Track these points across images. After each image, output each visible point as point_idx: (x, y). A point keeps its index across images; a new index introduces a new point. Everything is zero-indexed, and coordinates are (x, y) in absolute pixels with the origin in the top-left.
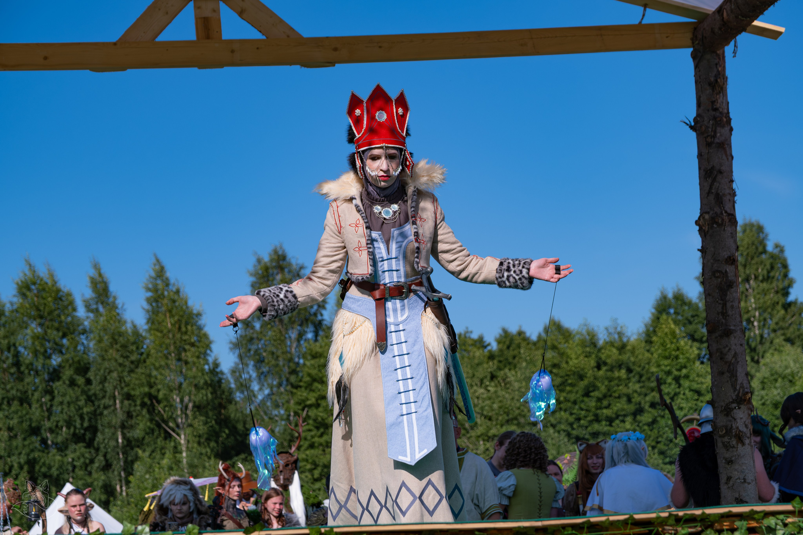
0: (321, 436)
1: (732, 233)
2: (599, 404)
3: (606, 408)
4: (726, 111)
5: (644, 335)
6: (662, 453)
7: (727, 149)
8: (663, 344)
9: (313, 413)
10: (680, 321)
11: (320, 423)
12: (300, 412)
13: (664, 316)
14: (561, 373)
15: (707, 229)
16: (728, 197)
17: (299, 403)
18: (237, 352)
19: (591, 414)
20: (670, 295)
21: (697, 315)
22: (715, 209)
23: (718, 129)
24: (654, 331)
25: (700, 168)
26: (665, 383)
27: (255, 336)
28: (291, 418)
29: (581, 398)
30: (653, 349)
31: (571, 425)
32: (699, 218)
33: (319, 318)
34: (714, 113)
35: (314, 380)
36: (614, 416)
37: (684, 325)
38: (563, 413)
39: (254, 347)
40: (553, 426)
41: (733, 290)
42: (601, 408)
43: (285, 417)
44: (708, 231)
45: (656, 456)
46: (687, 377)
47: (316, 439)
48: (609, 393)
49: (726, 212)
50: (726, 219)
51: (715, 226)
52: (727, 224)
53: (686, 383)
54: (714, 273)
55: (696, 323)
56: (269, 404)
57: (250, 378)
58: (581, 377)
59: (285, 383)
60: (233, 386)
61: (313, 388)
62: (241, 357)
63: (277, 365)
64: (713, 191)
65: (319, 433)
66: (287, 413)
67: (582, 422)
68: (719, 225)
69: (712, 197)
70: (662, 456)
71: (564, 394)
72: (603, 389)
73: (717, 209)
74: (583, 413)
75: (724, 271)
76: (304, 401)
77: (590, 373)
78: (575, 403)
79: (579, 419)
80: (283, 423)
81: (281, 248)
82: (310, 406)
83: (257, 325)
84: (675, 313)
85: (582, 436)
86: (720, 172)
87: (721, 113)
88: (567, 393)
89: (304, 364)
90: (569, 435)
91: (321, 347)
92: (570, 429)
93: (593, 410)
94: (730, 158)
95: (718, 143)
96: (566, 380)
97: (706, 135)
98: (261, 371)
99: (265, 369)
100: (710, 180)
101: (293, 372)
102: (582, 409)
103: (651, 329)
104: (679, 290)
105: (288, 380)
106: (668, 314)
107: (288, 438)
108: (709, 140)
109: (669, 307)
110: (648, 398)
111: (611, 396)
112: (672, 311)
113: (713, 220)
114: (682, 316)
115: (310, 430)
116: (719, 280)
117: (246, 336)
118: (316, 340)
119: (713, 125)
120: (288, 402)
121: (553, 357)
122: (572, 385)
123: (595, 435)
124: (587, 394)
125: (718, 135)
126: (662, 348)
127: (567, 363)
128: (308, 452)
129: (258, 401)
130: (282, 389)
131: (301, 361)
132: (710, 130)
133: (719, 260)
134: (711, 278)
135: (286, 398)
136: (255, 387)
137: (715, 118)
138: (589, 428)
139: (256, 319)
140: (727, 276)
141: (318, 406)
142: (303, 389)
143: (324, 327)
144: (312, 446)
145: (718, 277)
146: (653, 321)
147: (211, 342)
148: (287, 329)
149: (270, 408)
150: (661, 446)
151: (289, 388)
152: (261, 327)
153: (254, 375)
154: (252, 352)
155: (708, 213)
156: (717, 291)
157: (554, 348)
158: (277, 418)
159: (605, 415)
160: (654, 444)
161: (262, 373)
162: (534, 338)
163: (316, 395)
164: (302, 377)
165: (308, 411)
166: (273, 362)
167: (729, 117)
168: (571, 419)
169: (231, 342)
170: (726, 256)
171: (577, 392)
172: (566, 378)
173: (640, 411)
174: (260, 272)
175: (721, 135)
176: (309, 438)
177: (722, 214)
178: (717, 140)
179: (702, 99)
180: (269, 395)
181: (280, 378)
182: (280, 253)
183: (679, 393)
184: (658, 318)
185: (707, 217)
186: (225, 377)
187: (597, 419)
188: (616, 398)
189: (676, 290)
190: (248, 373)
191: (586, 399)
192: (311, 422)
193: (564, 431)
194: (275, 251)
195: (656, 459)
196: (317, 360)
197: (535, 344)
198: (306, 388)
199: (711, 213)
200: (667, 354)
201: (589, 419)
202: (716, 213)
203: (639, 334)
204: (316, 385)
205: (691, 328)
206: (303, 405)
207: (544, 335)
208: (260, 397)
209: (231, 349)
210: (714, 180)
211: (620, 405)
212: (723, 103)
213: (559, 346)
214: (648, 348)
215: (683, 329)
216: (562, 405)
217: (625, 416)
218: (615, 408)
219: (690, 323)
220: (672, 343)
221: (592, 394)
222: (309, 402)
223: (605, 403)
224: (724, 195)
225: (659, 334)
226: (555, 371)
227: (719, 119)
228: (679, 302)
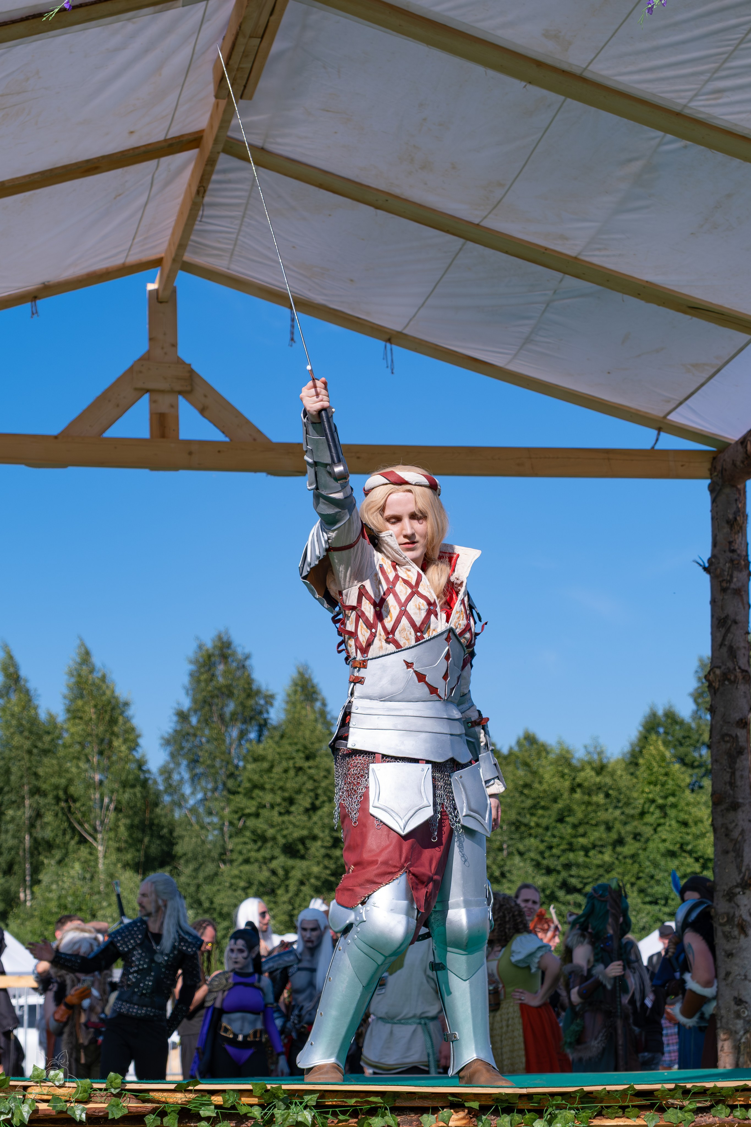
0: (259, 850)
1: (745, 692)
2: (574, 832)
3: (583, 835)
4: (744, 553)
5: (628, 756)
6: (641, 891)
7: (744, 596)
8: (650, 768)
9: (251, 823)
10: (670, 742)
11: (258, 835)
12: (236, 822)
13: (654, 737)
14: (534, 794)
15: (717, 686)
16: (743, 651)
17: (236, 812)
18: (169, 749)
19: (565, 842)
20: (660, 712)
21: (689, 737)
22: (728, 664)
23: (735, 574)
24: (641, 752)
25: (712, 616)
26: (648, 812)
27: (191, 731)
28: (225, 829)
29: (554, 824)
30: (638, 773)
31: (542, 853)
32: (709, 673)
33: (265, 716)
34: (731, 554)
35: (255, 786)
36: (590, 846)
37: (675, 747)
38: (532, 840)
39: (187, 745)
40: (521, 854)
41: (743, 757)
42: (575, 836)
43: (218, 826)
44: (718, 689)
45: (635, 894)
46: (674, 806)
47: (253, 854)
48: (585, 821)
49: (740, 668)
50: (740, 675)
51: (727, 683)
52: (740, 681)
53: (672, 813)
54: (723, 736)
55: (688, 746)
56: (201, 810)
57: (182, 780)
58: (555, 800)
59: (221, 786)
60: (161, 787)
61: (254, 795)
62: (172, 755)
63: (213, 766)
64: (726, 643)
65: (256, 847)
66: (221, 822)
67: (555, 851)
68: (732, 682)
69: (724, 650)
70: (642, 895)
71: (535, 819)
72: (580, 815)
73: (730, 664)
74: (556, 841)
75: (734, 735)
76: (242, 809)
77: (566, 795)
78: (547, 829)
79: (550, 848)
80: (216, 832)
81: (227, 633)
82: (249, 815)
83: (194, 720)
84: (666, 733)
85: (552, 867)
86: (735, 622)
87: (739, 555)
88: (539, 818)
89: (245, 768)
90: (538, 865)
91: (264, 749)
92: (540, 859)
93: (568, 837)
94: (747, 607)
95: (734, 589)
96: (539, 803)
97: (721, 579)
98: (194, 772)
99: (199, 770)
100: (723, 631)
101: (231, 775)
102: (554, 836)
103: (637, 749)
104: (671, 707)
105: (224, 784)
106: (658, 733)
107: (220, 850)
108: (724, 585)
109: (659, 725)
110: (629, 828)
111: (587, 823)
112: (661, 730)
113: (725, 676)
114: (673, 736)
115: (245, 843)
116: (729, 745)
117: (181, 730)
118: (259, 741)
119: (729, 568)
120: (223, 809)
121: (526, 775)
122: (543, 808)
123: (568, 866)
124: (561, 820)
125: (735, 580)
126: (648, 772)
127: (540, 783)
128: (242, 868)
129: (188, 806)
130: (217, 794)
131: (241, 764)
132: (726, 573)
133: (729, 722)
134: (719, 742)
135: (222, 804)
136: (187, 790)
137: (732, 561)
138: (562, 859)
139: (192, 713)
140: (738, 742)
141: (257, 815)
142: (241, 796)
143: (269, 726)
144: (247, 861)
145: (728, 742)
146: (640, 740)
147: (139, 736)
148: (227, 727)
149: (202, 815)
150: (641, 883)
151: (225, 793)
152: (199, 721)
153: (186, 776)
154: (186, 750)
155: (719, 667)
156: (726, 757)
157: (526, 764)
158: (210, 828)
159: (579, 845)
160: (633, 880)
161: (196, 775)
162: (505, 751)
163: (254, 803)
164: (241, 782)
165: (245, 822)
166: (209, 762)
167: (747, 560)
168: (542, 847)
169: (162, 738)
170: (737, 719)
171: (550, 817)
172: (538, 800)
173: (620, 842)
174: (201, 660)
175: (738, 580)
176: (245, 851)
177: (735, 669)
178: (733, 586)
179: (718, 538)
180: (201, 800)
181: (216, 782)
182: (225, 639)
183: (664, 824)
184: (646, 738)
185: (718, 672)
186: (152, 777)
187: (571, 848)
188: (592, 825)
189: (667, 707)
190: (180, 773)
191: (559, 825)
192: (248, 834)
193: (532, 860)
194: (220, 638)
195: (634, 898)
196: (259, 764)
197: (506, 758)
198: (245, 795)
199: (723, 667)
200: (653, 778)
201: (562, 847)
202: (728, 668)
203: (624, 755)
204: (257, 792)
205: (682, 750)
206: (240, 814)
207: (516, 749)
208: (191, 802)
209: (162, 745)
210: (728, 631)
211: (597, 834)
212: (741, 543)
213: (531, 763)
214: (632, 770)
215: (673, 751)
216: (532, 831)
217: (602, 846)
218: (592, 838)
219: (681, 744)
220: (660, 766)
221: (568, 819)
222: (247, 811)
223: (581, 830)
224: (738, 648)
225: (647, 756)
226: (526, 791)
227: (736, 562)
228: (669, 721)
